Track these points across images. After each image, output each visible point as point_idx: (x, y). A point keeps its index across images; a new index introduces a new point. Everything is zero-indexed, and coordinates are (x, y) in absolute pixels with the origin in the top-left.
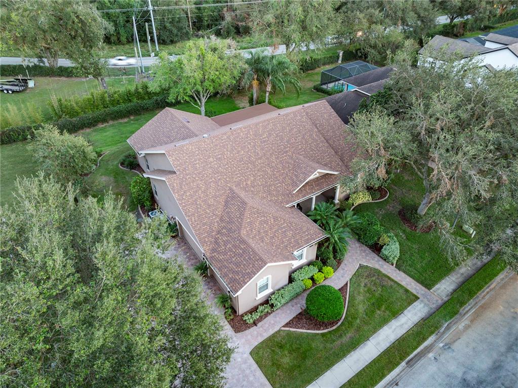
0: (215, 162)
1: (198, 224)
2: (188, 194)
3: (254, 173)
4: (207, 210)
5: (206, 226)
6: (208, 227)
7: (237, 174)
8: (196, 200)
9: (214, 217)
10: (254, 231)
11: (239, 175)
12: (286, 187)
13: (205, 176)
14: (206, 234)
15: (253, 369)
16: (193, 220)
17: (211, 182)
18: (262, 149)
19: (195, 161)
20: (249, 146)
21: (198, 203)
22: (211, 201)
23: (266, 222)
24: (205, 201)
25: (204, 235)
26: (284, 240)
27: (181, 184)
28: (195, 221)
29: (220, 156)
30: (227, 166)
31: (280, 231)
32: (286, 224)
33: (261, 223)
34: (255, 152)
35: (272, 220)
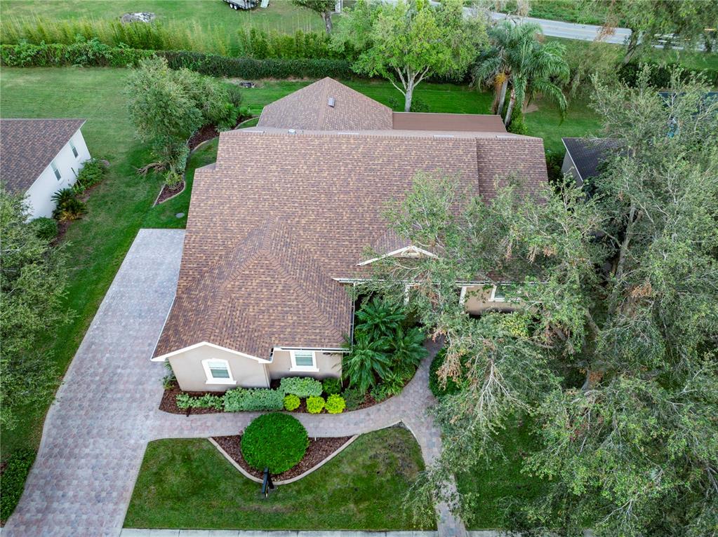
0: (276, 174)
4: (219, 235)
5: (202, 255)
7: (294, 202)
8: (214, 215)
9: (221, 248)
10: (243, 289)
11: (296, 205)
12: (355, 251)
13: (250, 187)
14: (195, 266)
15: (133, 463)
16: (192, 239)
17: (252, 198)
18: (359, 180)
19: (251, 161)
20: (342, 168)
21: (214, 220)
22: (233, 225)
23: (269, 286)
24: (224, 221)
25: (192, 266)
26: (277, 323)
27: (210, 185)
28: (194, 242)
29: (290, 167)
31: (280, 308)
32: (295, 303)
33: (260, 285)
34: (345, 180)
35: (280, 288)
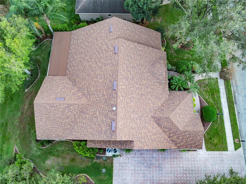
1: (162, 145)
2: (147, 141)
3: (148, 99)
6: (165, 141)
7: (145, 108)
9: (162, 135)
11: (146, 107)
13: (140, 125)
15: (212, 154)
16: (160, 146)
17: (145, 124)
19: (130, 125)
24: (153, 135)
27: (140, 142)
28: (161, 145)
29: (132, 109)
30: (139, 110)
